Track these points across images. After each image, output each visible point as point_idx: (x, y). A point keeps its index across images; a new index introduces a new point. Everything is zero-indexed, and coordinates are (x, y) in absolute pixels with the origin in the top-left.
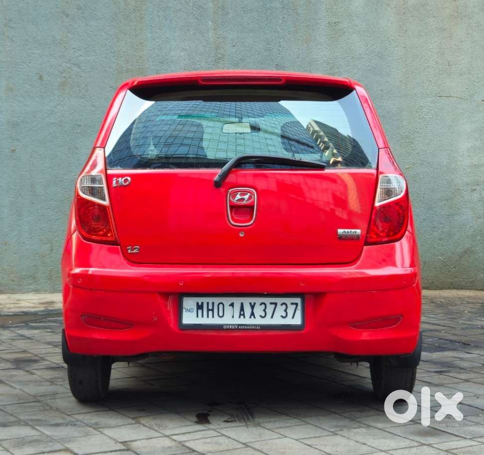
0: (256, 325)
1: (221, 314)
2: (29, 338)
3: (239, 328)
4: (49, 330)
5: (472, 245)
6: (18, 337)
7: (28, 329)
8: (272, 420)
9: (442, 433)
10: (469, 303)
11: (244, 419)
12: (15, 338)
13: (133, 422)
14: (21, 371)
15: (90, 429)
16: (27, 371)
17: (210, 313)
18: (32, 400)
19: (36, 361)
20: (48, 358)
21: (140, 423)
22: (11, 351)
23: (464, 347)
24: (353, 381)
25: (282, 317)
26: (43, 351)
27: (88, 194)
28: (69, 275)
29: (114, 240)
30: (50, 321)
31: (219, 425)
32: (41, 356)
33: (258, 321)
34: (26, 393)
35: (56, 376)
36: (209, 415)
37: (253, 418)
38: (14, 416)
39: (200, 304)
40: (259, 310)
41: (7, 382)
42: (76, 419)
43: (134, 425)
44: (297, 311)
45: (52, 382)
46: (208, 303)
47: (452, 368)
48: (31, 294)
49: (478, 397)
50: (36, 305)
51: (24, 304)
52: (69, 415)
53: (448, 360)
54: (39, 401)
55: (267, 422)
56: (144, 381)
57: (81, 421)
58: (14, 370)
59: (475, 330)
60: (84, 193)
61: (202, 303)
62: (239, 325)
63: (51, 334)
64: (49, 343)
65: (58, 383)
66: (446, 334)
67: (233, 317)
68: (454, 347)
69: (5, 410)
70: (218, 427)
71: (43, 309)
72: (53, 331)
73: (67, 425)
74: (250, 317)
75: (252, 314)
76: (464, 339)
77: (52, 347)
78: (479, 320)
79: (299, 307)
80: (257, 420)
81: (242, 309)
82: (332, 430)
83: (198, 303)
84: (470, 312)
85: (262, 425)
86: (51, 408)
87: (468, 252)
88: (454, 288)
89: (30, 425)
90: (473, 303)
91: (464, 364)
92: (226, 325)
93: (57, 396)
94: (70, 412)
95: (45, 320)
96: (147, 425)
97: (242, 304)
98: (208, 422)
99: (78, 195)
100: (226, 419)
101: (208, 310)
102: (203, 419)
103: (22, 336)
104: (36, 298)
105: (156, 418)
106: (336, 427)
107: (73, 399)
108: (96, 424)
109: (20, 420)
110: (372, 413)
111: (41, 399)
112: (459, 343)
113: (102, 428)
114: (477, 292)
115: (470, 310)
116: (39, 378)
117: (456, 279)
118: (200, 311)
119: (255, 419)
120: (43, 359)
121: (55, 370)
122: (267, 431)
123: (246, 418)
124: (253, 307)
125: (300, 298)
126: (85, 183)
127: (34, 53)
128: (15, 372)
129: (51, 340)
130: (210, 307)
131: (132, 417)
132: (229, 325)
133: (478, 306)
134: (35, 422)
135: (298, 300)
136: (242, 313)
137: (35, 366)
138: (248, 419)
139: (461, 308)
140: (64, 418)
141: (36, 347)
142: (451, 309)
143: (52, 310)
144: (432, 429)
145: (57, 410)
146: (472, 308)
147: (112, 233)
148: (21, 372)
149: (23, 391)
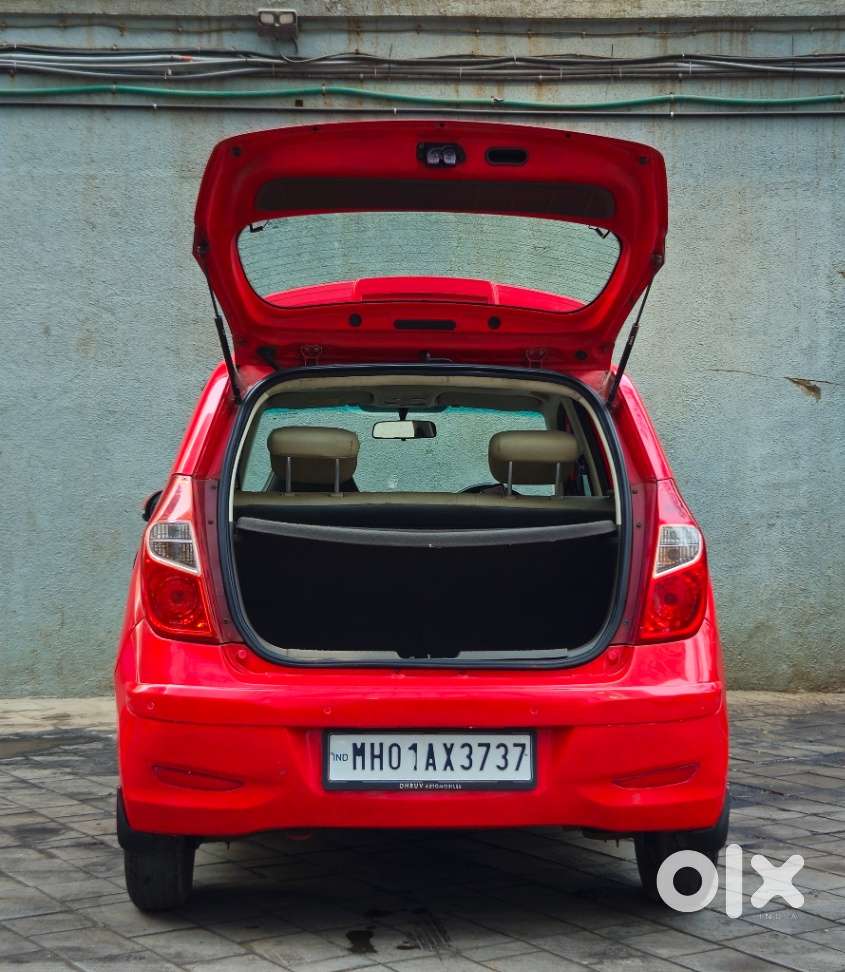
0: (454, 783)
1: (395, 764)
2: (34, 786)
3: (425, 787)
4: (68, 770)
5: (768, 616)
6: (16, 784)
7: (30, 767)
8: (481, 943)
9: (770, 966)
10: (767, 715)
11: (432, 943)
12: (10, 785)
13: (243, 951)
14: (30, 852)
15: (168, 965)
16: (41, 851)
17: (377, 761)
18: (58, 909)
19: (54, 832)
20: (75, 826)
21: (253, 953)
22: (9, 812)
23: (775, 799)
24: (603, 865)
25: (499, 767)
26: (65, 812)
27: (164, 554)
28: (131, 694)
29: (210, 636)
30: (66, 752)
31: (390, 954)
32: (61, 821)
33: (458, 775)
34: (48, 895)
35: (95, 860)
36: (371, 935)
37: (446, 941)
38: (33, 942)
39: (359, 746)
40: (459, 757)
41: (11, 874)
42: (143, 946)
43: (245, 957)
44: (524, 757)
45: (88, 873)
46: (372, 745)
47: (761, 840)
48: (27, 699)
49: (816, 896)
50: (38, 722)
51: (16, 719)
52: (129, 939)
53: (753, 823)
54: (69, 911)
55: (472, 949)
56: (246, 869)
57: (151, 951)
58: (19, 850)
59: (786, 767)
60: (157, 553)
61: (363, 745)
62: (425, 782)
63: (71, 777)
64: (71, 796)
65: (100, 875)
66: (740, 774)
67: (415, 768)
68: (758, 799)
69: (14, 929)
70: (390, 959)
71: (51, 728)
72: (76, 771)
73: (128, 958)
74: (445, 769)
75: (449, 763)
76: (772, 783)
77: (76, 802)
78: (790, 748)
79: (528, 751)
80: (455, 944)
81: (431, 754)
82: (585, 963)
83: (355, 745)
84: (771, 732)
85: (464, 954)
86: (95, 924)
87: (760, 627)
88: (740, 688)
89: (62, 960)
90: (774, 715)
91: (782, 832)
92: (405, 782)
93: (102, 900)
94: (129, 932)
95: (56, 750)
96: (267, 956)
97: (431, 746)
98: (371, 950)
99: (147, 556)
100: (401, 943)
101: (373, 757)
102: (361, 943)
103: (23, 781)
104: (35, 707)
105: (280, 943)
106: (591, 955)
107: (131, 906)
108: (179, 955)
109: (43, 949)
110: (646, 928)
111: (76, 906)
112: (765, 790)
113: (190, 963)
114: (777, 694)
115: (771, 728)
116: (65, 865)
117: (742, 674)
118: (359, 759)
119: (451, 943)
120: (67, 828)
121: (89, 848)
122: (475, 965)
123: (434, 941)
124: (449, 750)
125: (530, 734)
126: (159, 536)
127: (35, 289)
128: (20, 854)
129: (75, 790)
130: (377, 752)
131: (239, 940)
132: (409, 782)
133: (783, 721)
134: (70, 954)
135: (526, 739)
136: (431, 762)
137: (54, 840)
138: (439, 941)
139: (756, 724)
140: (120, 945)
141: (52, 803)
142: (740, 727)
143: (66, 731)
144: (752, 959)
145: (106, 927)
146: (772, 724)
147: (206, 621)
148: (33, 854)
149: (41, 891)
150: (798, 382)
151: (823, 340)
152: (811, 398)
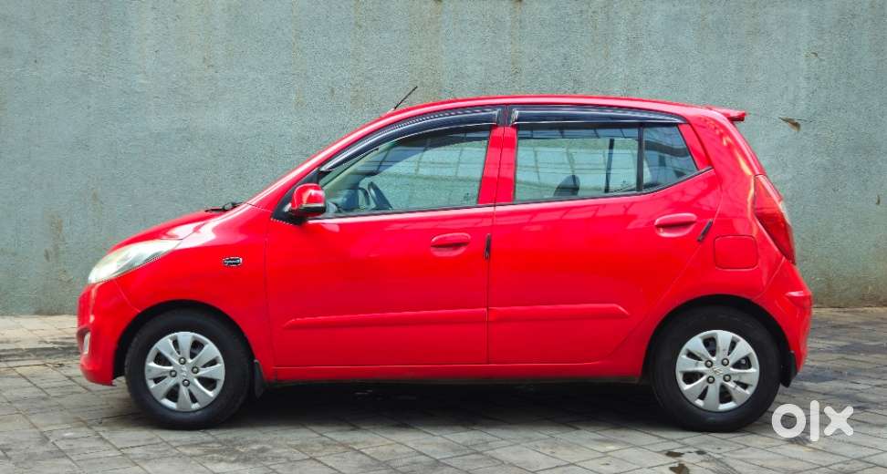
150: (787, 120)
151: (803, 93)
152: (794, 130)
